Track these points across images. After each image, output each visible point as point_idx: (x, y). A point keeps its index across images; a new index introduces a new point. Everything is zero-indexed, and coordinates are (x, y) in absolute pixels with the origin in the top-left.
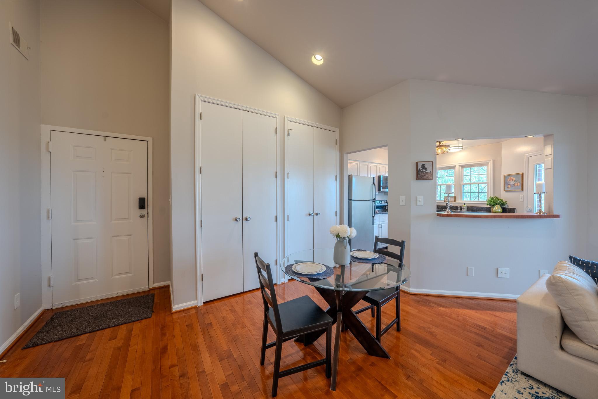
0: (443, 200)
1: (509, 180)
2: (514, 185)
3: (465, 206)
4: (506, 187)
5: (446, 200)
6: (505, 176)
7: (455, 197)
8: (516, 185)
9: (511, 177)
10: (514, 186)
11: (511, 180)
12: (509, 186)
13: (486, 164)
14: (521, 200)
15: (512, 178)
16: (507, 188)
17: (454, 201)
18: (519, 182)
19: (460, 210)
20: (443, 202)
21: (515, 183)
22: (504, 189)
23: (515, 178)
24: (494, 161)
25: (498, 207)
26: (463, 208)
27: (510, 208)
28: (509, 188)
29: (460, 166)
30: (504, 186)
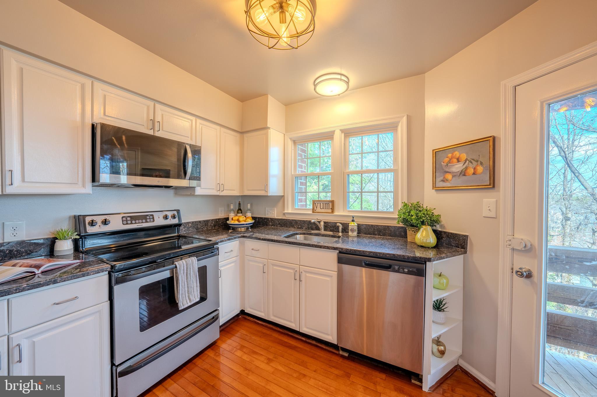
0: (311, 207)
1: (447, 160)
2: (463, 173)
3: (353, 225)
4: (438, 180)
5: (315, 209)
6: (436, 153)
7: (332, 202)
8: (471, 171)
9: (452, 154)
10: (464, 175)
11: (455, 160)
12: (449, 177)
13: (392, 127)
14: (486, 213)
15: (458, 156)
16: (443, 181)
17: (330, 211)
18: (481, 163)
19: (342, 232)
20: (310, 212)
21: (466, 168)
22: (433, 184)
23: (467, 153)
24: (409, 118)
25: (427, 231)
26: (350, 228)
27: (451, 233)
28: (447, 180)
29: (342, 131)
30: (435, 177)
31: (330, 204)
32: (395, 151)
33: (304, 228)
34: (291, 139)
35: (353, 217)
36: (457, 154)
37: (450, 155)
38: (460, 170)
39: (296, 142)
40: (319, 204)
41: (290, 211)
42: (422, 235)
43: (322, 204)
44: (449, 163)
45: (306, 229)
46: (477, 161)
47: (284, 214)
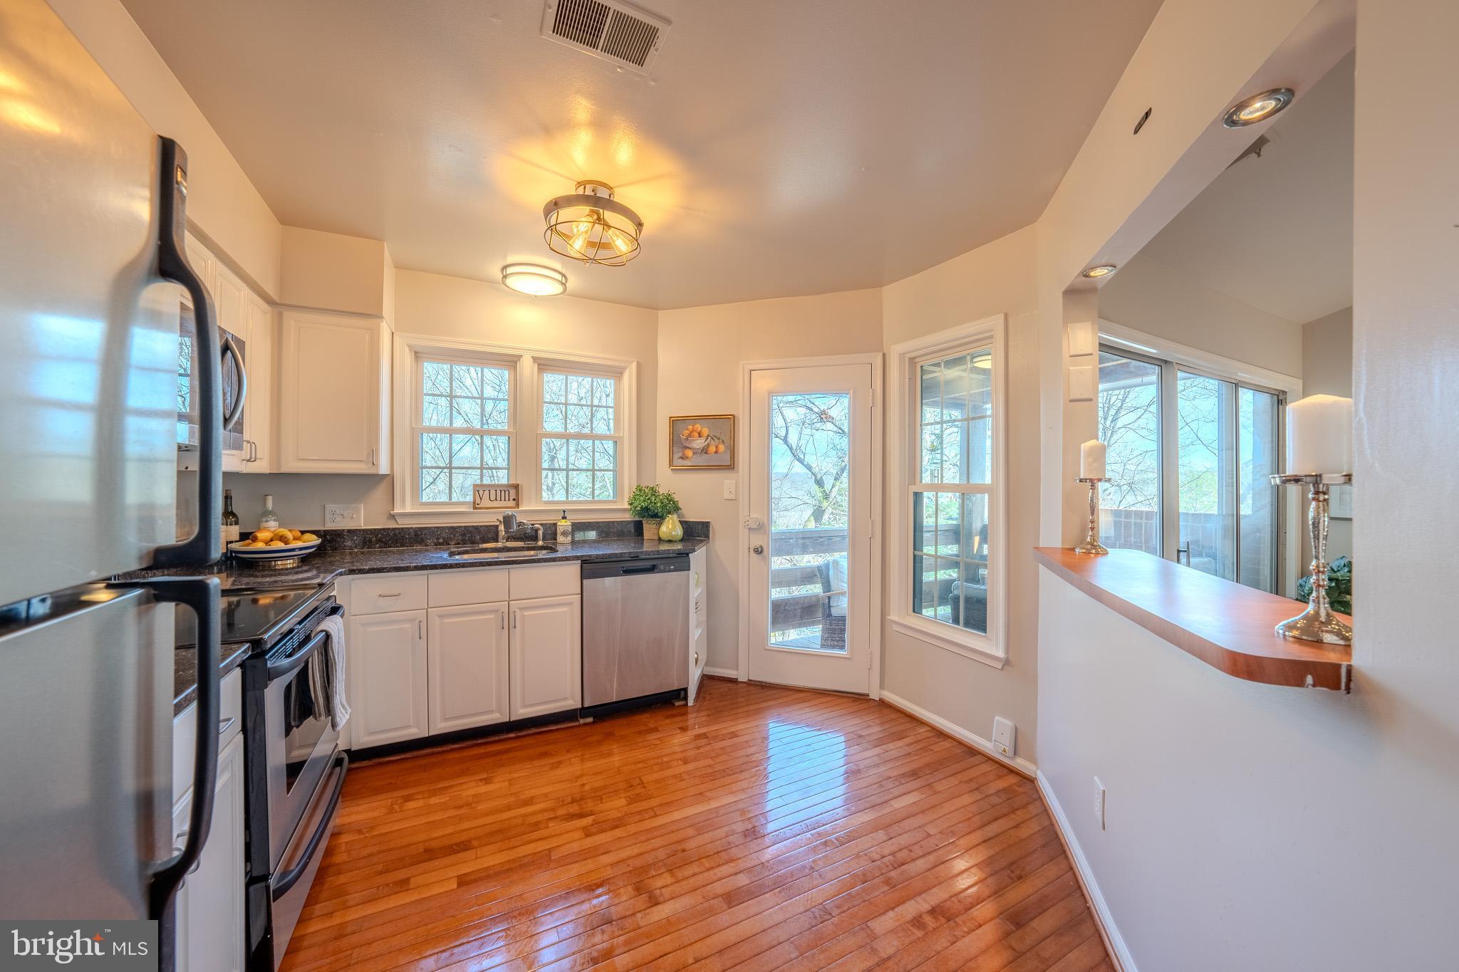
1: (687, 432)
2: (705, 450)
3: (564, 525)
4: (676, 456)
5: (479, 501)
6: (675, 422)
7: (514, 487)
8: (712, 449)
9: (693, 426)
10: (706, 453)
11: (697, 435)
12: (689, 453)
13: (616, 373)
14: (727, 496)
15: (699, 429)
16: (682, 458)
17: (514, 503)
18: (723, 442)
20: (468, 509)
21: (708, 445)
22: (670, 461)
23: (709, 428)
24: (639, 365)
25: (673, 521)
26: (560, 530)
27: (693, 522)
28: (687, 458)
29: (535, 359)
30: (671, 453)
31: (513, 492)
32: (617, 408)
33: (454, 542)
34: (409, 346)
35: (564, 511)
36: (698, 427)
37: (690, 427)
38: (701, 446)
39: (420, 355)
40: (487, 492)
41: (409, 509)
42: (668, 527)
43: (493, 492)
44: (690, 437)
45: (458, 544)
46: (719, 439)
47: (393, 517)
